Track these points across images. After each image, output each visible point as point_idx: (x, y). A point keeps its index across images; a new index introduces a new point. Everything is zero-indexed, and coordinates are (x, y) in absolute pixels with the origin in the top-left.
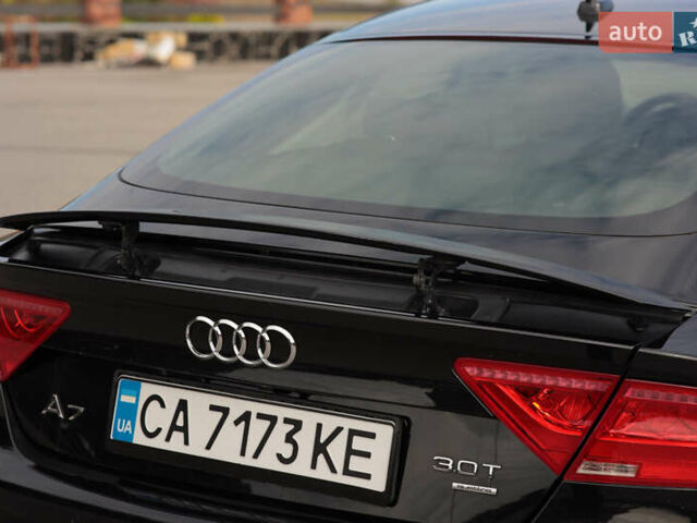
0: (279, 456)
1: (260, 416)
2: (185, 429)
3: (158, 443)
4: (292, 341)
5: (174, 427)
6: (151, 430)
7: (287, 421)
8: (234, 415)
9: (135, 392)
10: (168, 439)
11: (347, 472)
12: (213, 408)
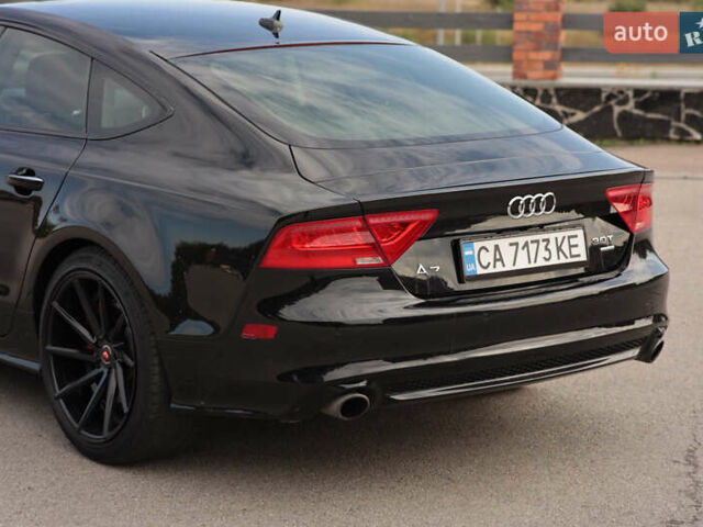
0: (545, 259)
1: (532, 242)
2: (501, 259)
3: (491, 270)
5: (496, 260)
6: (485, 264)
7: (544, 240)
8: (520, 246)
9: (471, 248)
10: (495, 266)
11: (572, 256)
12: (511, 244)
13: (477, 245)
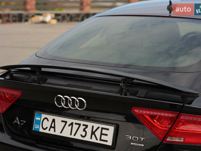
0: (81, 135)
1: (76, 124)
2: (54, 127)
3: (47, 131)
4: (85, 102)
5: (51, 127)
6: (45, 127)
7: (84, 125)
8: (68, 124)
9: (40, 117)
10: (49, 130)
11: (101, 140)
12: (62, 121)
13: (44, 116)
